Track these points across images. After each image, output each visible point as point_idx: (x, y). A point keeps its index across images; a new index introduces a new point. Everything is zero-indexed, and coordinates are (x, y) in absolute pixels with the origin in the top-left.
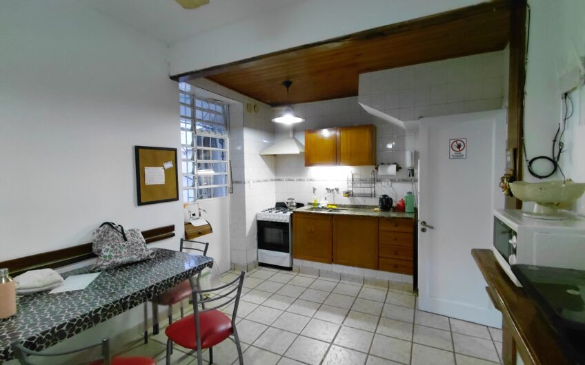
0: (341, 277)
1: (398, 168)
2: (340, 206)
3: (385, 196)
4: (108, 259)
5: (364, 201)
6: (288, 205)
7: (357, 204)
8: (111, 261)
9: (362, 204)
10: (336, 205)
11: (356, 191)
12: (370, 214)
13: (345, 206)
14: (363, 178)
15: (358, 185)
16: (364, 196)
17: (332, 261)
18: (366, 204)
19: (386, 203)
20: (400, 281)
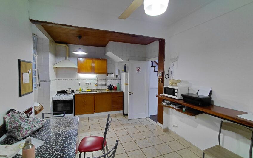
0: (98, 118)
1: (114, 75)
2: (92, 90)
3: (111, 85)
4: (28, 129)
5: (101, 87)
6: (68, 92)
7: (99, 89)
8: (31, 130)
9: (101, 88)
10: (90, 90)
11: (98, 84)
12: (104, 92)
13: (94, 90)
14: (101, 78)
15: (99, 81)
16: (102, 85)
17: (95, 112)
18: (102, 88)
19: (111, 87)
20: (119, 113)
